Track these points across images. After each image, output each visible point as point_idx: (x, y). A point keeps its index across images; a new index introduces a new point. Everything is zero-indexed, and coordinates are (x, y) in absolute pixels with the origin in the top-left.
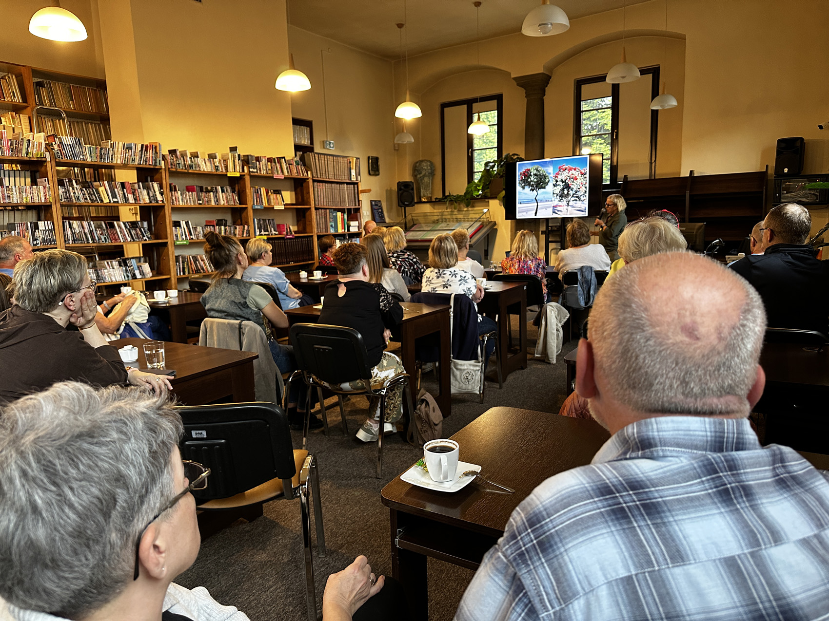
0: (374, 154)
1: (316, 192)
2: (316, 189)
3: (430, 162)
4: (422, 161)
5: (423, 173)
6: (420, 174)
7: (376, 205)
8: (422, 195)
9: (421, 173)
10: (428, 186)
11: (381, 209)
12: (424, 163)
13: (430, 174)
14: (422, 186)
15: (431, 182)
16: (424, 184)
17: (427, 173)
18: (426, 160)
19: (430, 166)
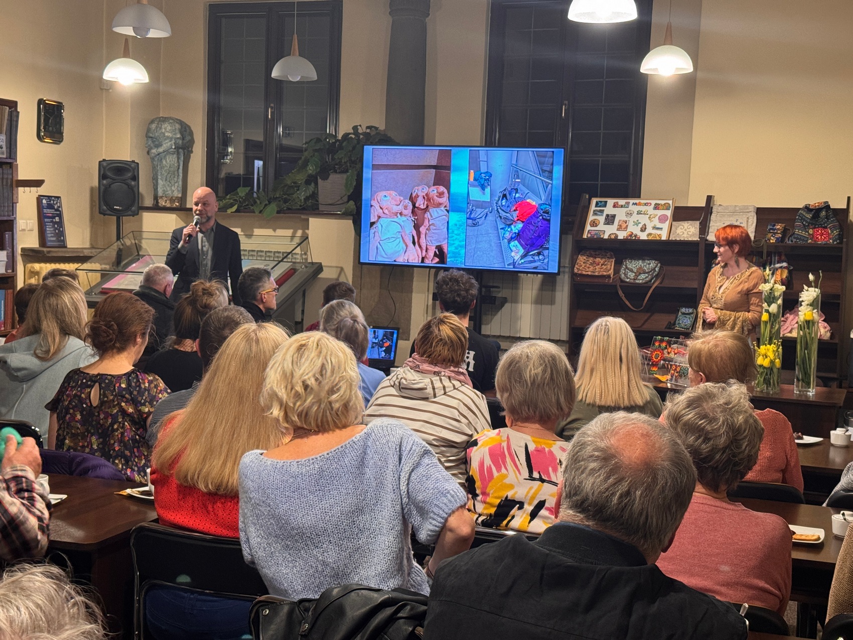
0: (51, 97)
3: (181, 123)
4: (164, 120)
5: (166, 145)
6: (158, 146)
7: (50, 206)
8: (160, 193)
9: (161, 146)
10: (174, 174)
11: (60, 215)
12: (166, 125)
13: (180, 150)
14: (161, 173)
15: (181, 167)
16: (165, 168)
17: (173, 147)
18: (172, 119)
19: (181, 133)
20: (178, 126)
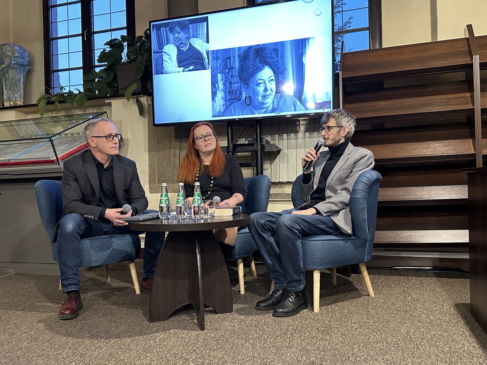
6: (1, 64)
8: (5, 99)
10: (17, 84)
13: (20, 67)
14: (5, 84)
15: (22, 80)
16: (8, 80)
17: (13, 63)
19: (19, 53)
20: (16, 48)
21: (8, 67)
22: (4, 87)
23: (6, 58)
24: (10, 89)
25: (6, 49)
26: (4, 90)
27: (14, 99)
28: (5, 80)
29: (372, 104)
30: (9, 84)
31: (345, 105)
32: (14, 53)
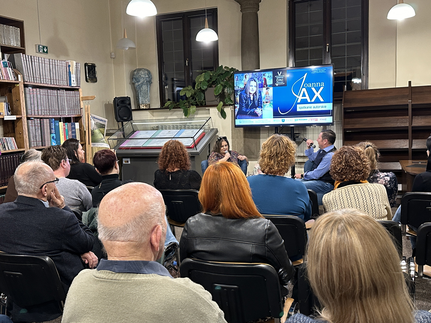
0: (90, 62)
1: (28, 99)
2: (28, 96)
3: (148, 70)
4: (140, 70)
5: (142, 81)
6: (138, 82)
8: (140, 103)
9: (140, 81)
10: (146, 93)
12: (141, 72)
13: (148, 83)
14: (140, 94)
15: (149, 90)
16: (142, 91)
17: (145, 81)
18: (144, 69)
19: (148, 75)
20: (146, 72)
21: (142, 84)
22: (140, 96)
23: (141, 78)
24: (143, 96)
25: (141, 73)
26: (140, 97)
27: (145, 102)
28: (140, 91)
29: (359, 119)
30: (142, 94)
31: (345, 119)
32: (145, 76)
